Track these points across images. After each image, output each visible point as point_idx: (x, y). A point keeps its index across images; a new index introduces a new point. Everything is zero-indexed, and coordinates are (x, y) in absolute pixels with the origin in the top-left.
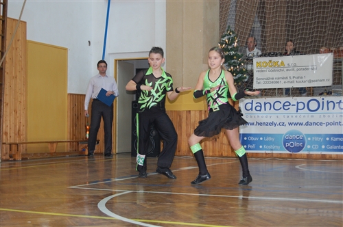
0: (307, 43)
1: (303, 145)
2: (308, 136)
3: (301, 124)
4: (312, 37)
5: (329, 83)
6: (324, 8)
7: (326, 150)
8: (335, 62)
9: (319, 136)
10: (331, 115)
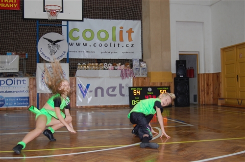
0: (5, 49)
1: (4, 103)
2: (7, 98)
3: (3, 92)
4: (8, 46)
5: (17, 71)
6: (14, 31)
7: (16, 105)
8: (20, 60)
9: (13, 98)
10: (19, 87)
